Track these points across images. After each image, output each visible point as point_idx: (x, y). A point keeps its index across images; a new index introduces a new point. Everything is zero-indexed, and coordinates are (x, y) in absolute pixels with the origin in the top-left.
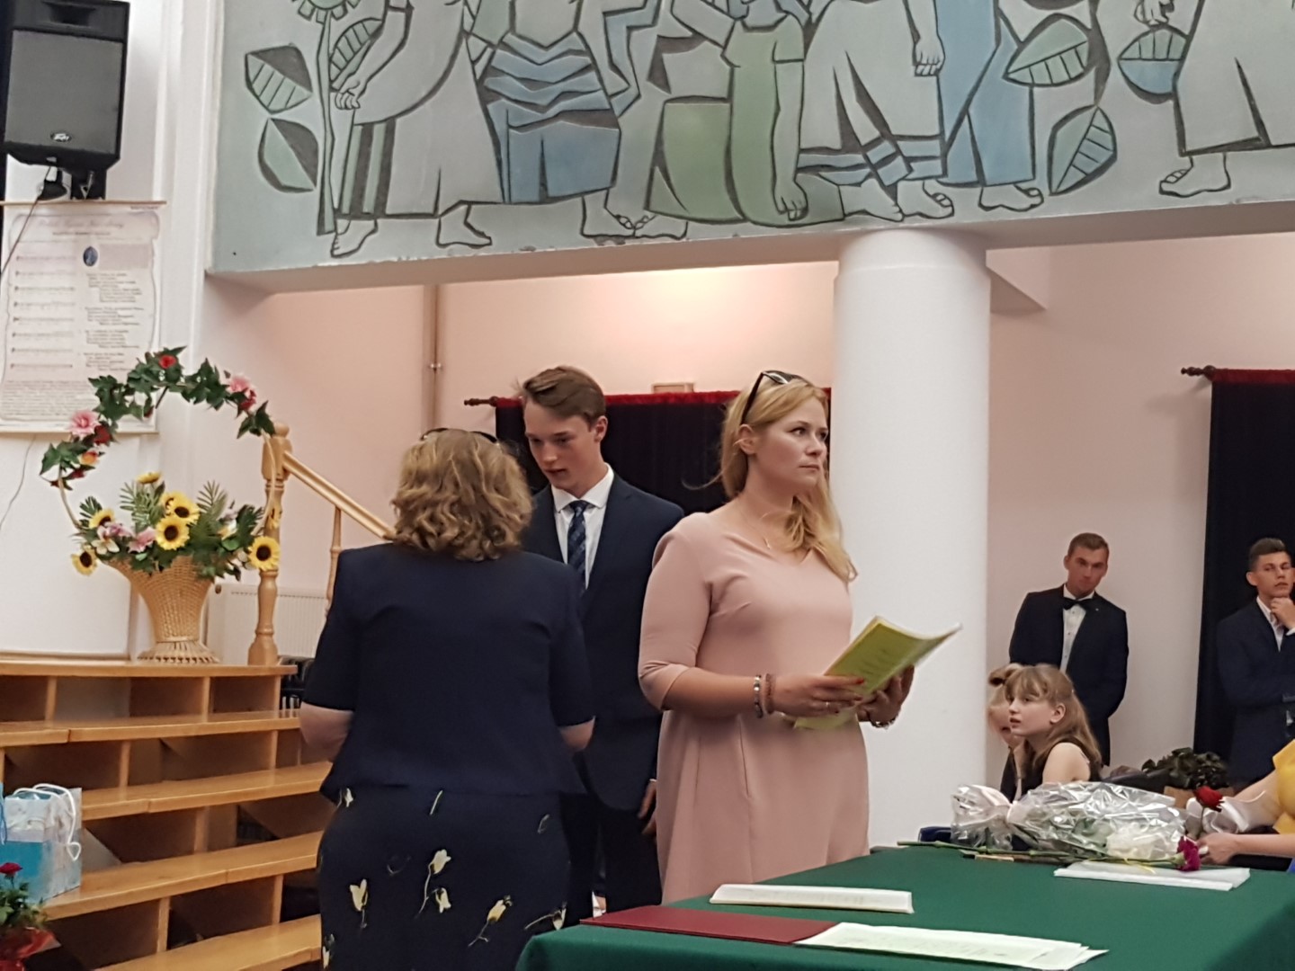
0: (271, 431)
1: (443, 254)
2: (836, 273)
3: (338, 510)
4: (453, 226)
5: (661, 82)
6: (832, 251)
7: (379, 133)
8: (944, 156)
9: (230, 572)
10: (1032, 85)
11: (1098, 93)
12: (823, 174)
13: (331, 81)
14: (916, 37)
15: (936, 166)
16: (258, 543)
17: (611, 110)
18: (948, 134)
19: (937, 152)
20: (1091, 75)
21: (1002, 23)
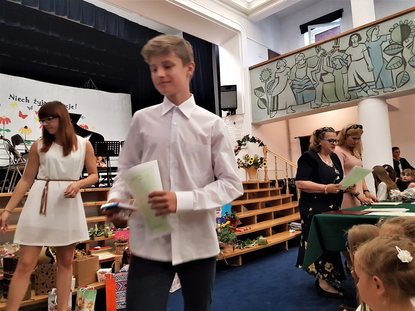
0: (264, 145)
1: (288, 115)
2: (357, 107)
3: (275, 157)
4: (289, 110)
5: (322, 81)
6: (356, 104)
7: (276, 97)
8: (376, 84)
9: (260, 167)
10: (391, 69)
11: (405, 69)
12: (353, 91)
13: (268, 91)
14: (368, 65)
15: (374, 87)
16: (264, 163)
17: (314, 87)
18: (376, 81)
19: (374, 84)
20: (403, 65)
21: (384, 59)
